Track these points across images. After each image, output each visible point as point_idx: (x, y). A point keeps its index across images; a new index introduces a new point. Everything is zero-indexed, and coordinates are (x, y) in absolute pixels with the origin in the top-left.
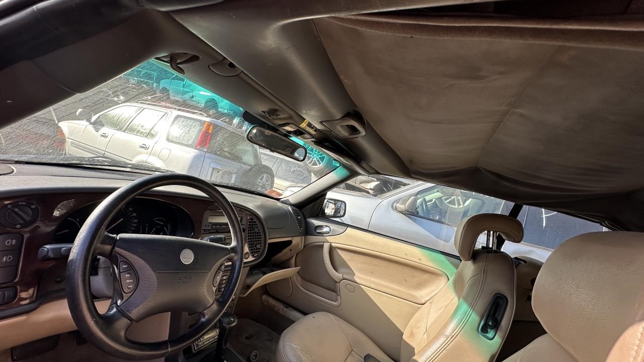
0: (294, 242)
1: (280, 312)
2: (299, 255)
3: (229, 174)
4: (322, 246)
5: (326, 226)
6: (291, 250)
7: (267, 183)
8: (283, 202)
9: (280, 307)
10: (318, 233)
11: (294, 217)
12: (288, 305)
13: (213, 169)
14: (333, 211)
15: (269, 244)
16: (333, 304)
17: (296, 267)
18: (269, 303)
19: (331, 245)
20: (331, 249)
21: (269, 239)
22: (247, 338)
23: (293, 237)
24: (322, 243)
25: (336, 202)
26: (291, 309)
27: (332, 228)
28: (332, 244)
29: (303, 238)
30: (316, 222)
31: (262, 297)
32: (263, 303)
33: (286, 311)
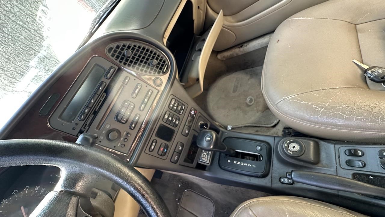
9: (237, 51)
17: (218, 14)
18: (226, 57)
26: (245, 45)
31: (218, 59)
32: (222, 61)
33: (244, 50)
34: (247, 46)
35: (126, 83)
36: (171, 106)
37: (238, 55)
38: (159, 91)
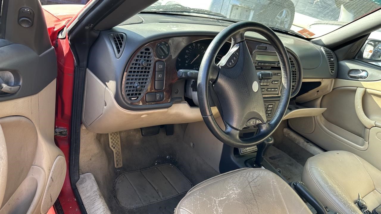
0: (323, 84)
1: (301, 145)
2: (325, 97)
3: (247, 11)
4: (355, 91)
5: (363, 71)
6: (318, 91)
7: (286, 20)
8: (315, 43)
9: (301, 141)
10: (351, 77)
11: (327, 59)
12: (309, 141)
13: (233, 6)
14: (371, 54)
15: (303, 83)
16: (360, 148)
17: (321, 108)
18: (289, 136)
19: (365, 91)
20: (365, 95)
21: (303, 78)
22: (270, 158)
23: (323, 78)
24: (356, 88)
25: (377, 43)
26: (311, 144)
27: (370, 73)
28: (368, 90)
29: (334, 80)
30: (350, 65)
31: (283, 130)
32: (284, 135)
33: (306, 145)
34: (311, 146)
35: (278, 75)
36: (270, 106)
37: (299, 144)
38: (278, 94)
